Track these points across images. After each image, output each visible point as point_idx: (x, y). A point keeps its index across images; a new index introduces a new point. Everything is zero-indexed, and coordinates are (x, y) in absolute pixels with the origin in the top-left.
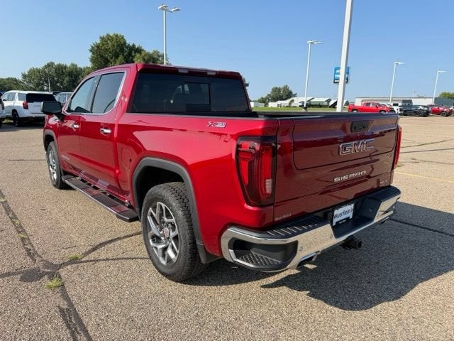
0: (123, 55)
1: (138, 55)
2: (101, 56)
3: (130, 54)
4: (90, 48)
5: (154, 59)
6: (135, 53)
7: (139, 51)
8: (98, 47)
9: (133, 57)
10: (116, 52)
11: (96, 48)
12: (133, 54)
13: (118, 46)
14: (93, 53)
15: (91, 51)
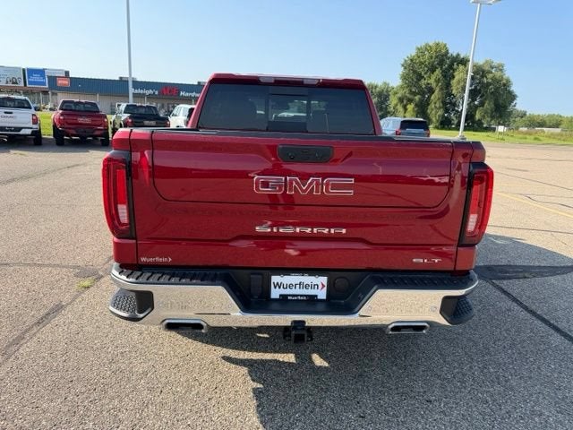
0: (441, 68)
1: (461, 67)
2: (415, 72)
3: (451, 66)
4: (402, 62)
5: (483, 71)
6: (458, 65)
7: (464, 62)
8: (412, 60)
9: (454, 70)
10: (432, 66)
11: (409, 62)
12: (455, 66)
13: (437, 57)
14: (405, 68)
15: (403, 65)
